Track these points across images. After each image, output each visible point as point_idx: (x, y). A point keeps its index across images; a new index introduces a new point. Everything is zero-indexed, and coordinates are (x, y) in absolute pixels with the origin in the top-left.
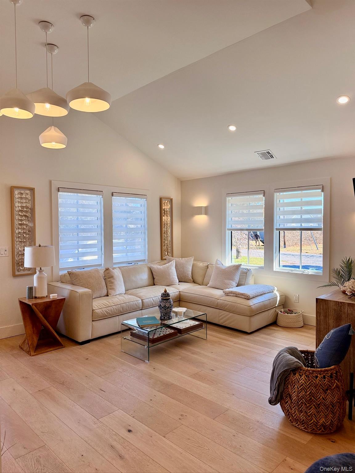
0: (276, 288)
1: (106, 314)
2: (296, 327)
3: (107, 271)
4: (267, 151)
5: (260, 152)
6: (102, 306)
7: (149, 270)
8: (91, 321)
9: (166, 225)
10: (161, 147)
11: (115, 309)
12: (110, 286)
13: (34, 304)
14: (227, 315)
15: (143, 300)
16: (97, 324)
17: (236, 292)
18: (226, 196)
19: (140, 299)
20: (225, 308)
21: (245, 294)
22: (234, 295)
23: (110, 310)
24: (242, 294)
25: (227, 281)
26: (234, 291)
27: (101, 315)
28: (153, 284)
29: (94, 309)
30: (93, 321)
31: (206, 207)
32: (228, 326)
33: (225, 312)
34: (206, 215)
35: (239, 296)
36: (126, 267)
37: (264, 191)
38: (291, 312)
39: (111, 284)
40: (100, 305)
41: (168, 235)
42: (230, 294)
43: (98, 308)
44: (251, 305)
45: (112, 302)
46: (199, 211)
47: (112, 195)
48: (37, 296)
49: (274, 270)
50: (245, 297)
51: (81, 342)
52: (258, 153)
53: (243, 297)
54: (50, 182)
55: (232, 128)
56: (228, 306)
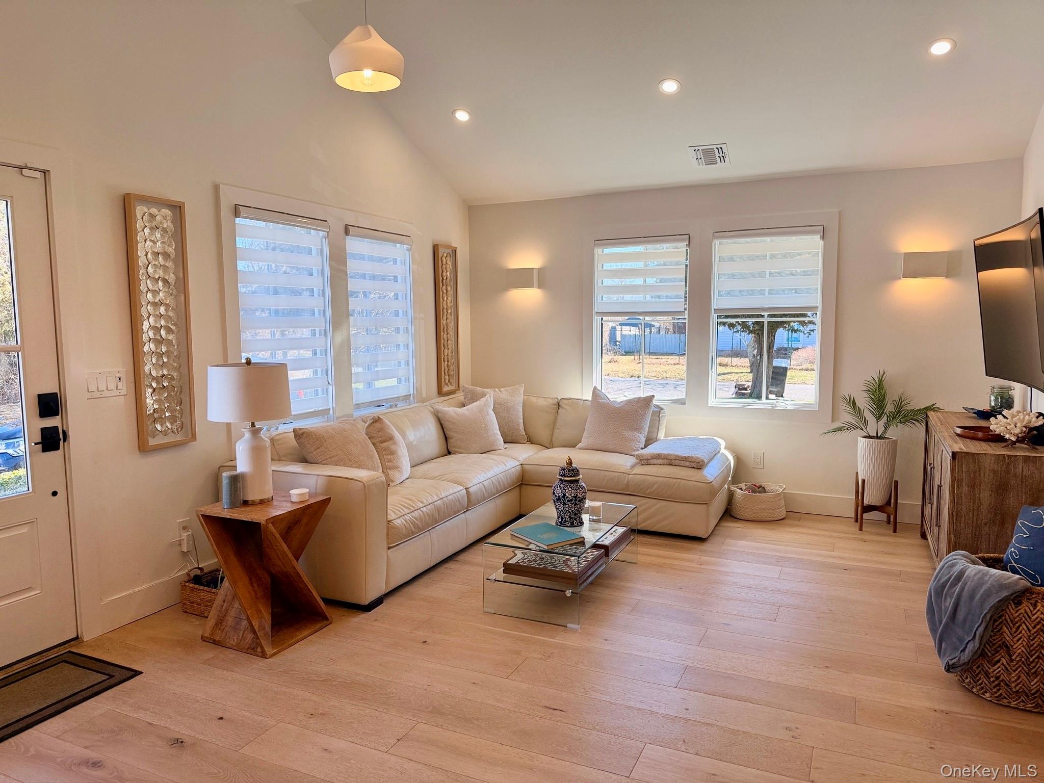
0: (723, 444)
1: (413, 529)
2: (773, 519)
3: (377, 425)
4: (719, 146)
5: (700, 148)
6: (402, 512)
7: (436, 419)
8: (386, 549)
9: (445, 310)
10: (462, 116)
11: (427, 513)
12: (388, 462)
13: (272, 520)
14: (650, 508)
15: (468, 488)
16: (397, 555)
17: (671, 455)
18: (595, 245)
19: (462, 488)
20: (648, 491)
21: (692, 457)
22: (665, 461)
23: (418, 519)
24: (685, 459)
25: (628, 434)
26: (665, 455)
27: (404, 532)
28: (446, 452)
29: (390, 518)
30: (389, 548)
31: (539, 269)
32: (651, 530)
33: (644, 501)
34: (539, 288)
35: (677, 462)
36: (389, 414)
37: (689, 234)
38: (761, 489)
39: (389, 457)
40: (398, 508)
41: (448, 335)
42: (655, 461)
43: (397, 517)
44: (711, 481)
45: (417, 500)
46: (523, 278)
47: (347, 232)
48: (250, 498)
49: (709, 405)
50: (693, 465)
51: (367, 603)
52: (697, 148)
53: (688, 464)
54: (216, 188)
55: (670, 87)
56: (655, 486)
